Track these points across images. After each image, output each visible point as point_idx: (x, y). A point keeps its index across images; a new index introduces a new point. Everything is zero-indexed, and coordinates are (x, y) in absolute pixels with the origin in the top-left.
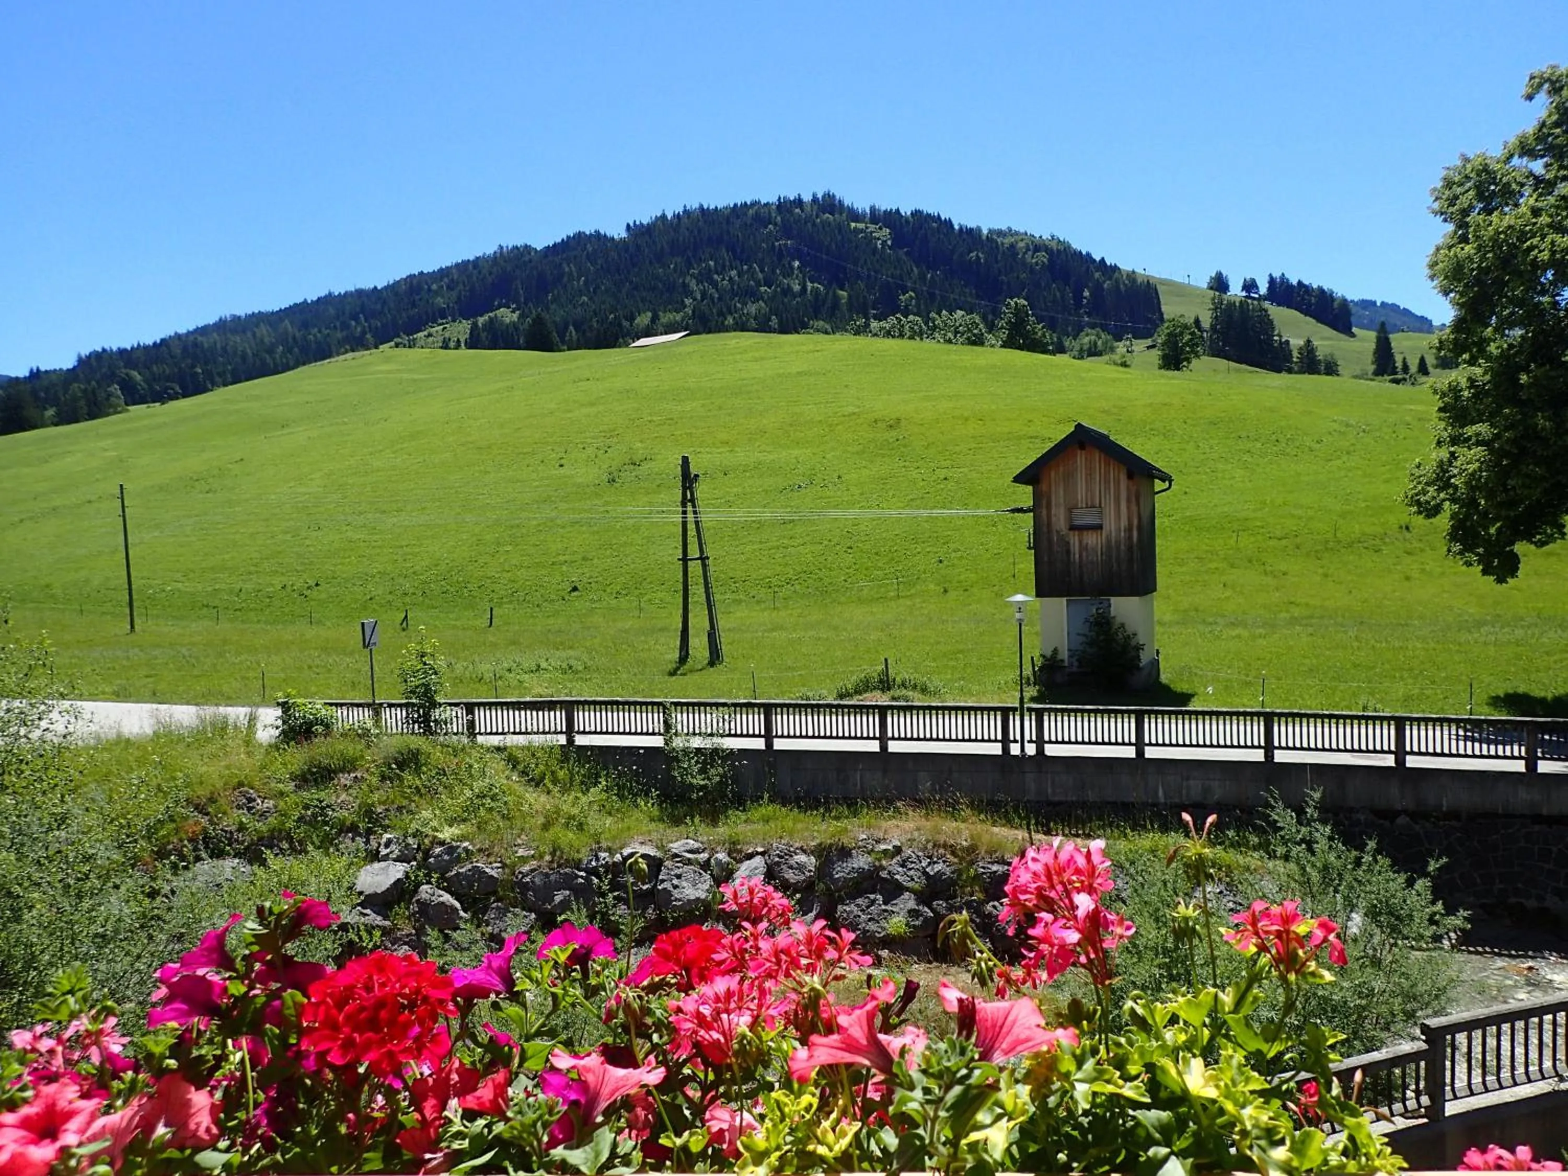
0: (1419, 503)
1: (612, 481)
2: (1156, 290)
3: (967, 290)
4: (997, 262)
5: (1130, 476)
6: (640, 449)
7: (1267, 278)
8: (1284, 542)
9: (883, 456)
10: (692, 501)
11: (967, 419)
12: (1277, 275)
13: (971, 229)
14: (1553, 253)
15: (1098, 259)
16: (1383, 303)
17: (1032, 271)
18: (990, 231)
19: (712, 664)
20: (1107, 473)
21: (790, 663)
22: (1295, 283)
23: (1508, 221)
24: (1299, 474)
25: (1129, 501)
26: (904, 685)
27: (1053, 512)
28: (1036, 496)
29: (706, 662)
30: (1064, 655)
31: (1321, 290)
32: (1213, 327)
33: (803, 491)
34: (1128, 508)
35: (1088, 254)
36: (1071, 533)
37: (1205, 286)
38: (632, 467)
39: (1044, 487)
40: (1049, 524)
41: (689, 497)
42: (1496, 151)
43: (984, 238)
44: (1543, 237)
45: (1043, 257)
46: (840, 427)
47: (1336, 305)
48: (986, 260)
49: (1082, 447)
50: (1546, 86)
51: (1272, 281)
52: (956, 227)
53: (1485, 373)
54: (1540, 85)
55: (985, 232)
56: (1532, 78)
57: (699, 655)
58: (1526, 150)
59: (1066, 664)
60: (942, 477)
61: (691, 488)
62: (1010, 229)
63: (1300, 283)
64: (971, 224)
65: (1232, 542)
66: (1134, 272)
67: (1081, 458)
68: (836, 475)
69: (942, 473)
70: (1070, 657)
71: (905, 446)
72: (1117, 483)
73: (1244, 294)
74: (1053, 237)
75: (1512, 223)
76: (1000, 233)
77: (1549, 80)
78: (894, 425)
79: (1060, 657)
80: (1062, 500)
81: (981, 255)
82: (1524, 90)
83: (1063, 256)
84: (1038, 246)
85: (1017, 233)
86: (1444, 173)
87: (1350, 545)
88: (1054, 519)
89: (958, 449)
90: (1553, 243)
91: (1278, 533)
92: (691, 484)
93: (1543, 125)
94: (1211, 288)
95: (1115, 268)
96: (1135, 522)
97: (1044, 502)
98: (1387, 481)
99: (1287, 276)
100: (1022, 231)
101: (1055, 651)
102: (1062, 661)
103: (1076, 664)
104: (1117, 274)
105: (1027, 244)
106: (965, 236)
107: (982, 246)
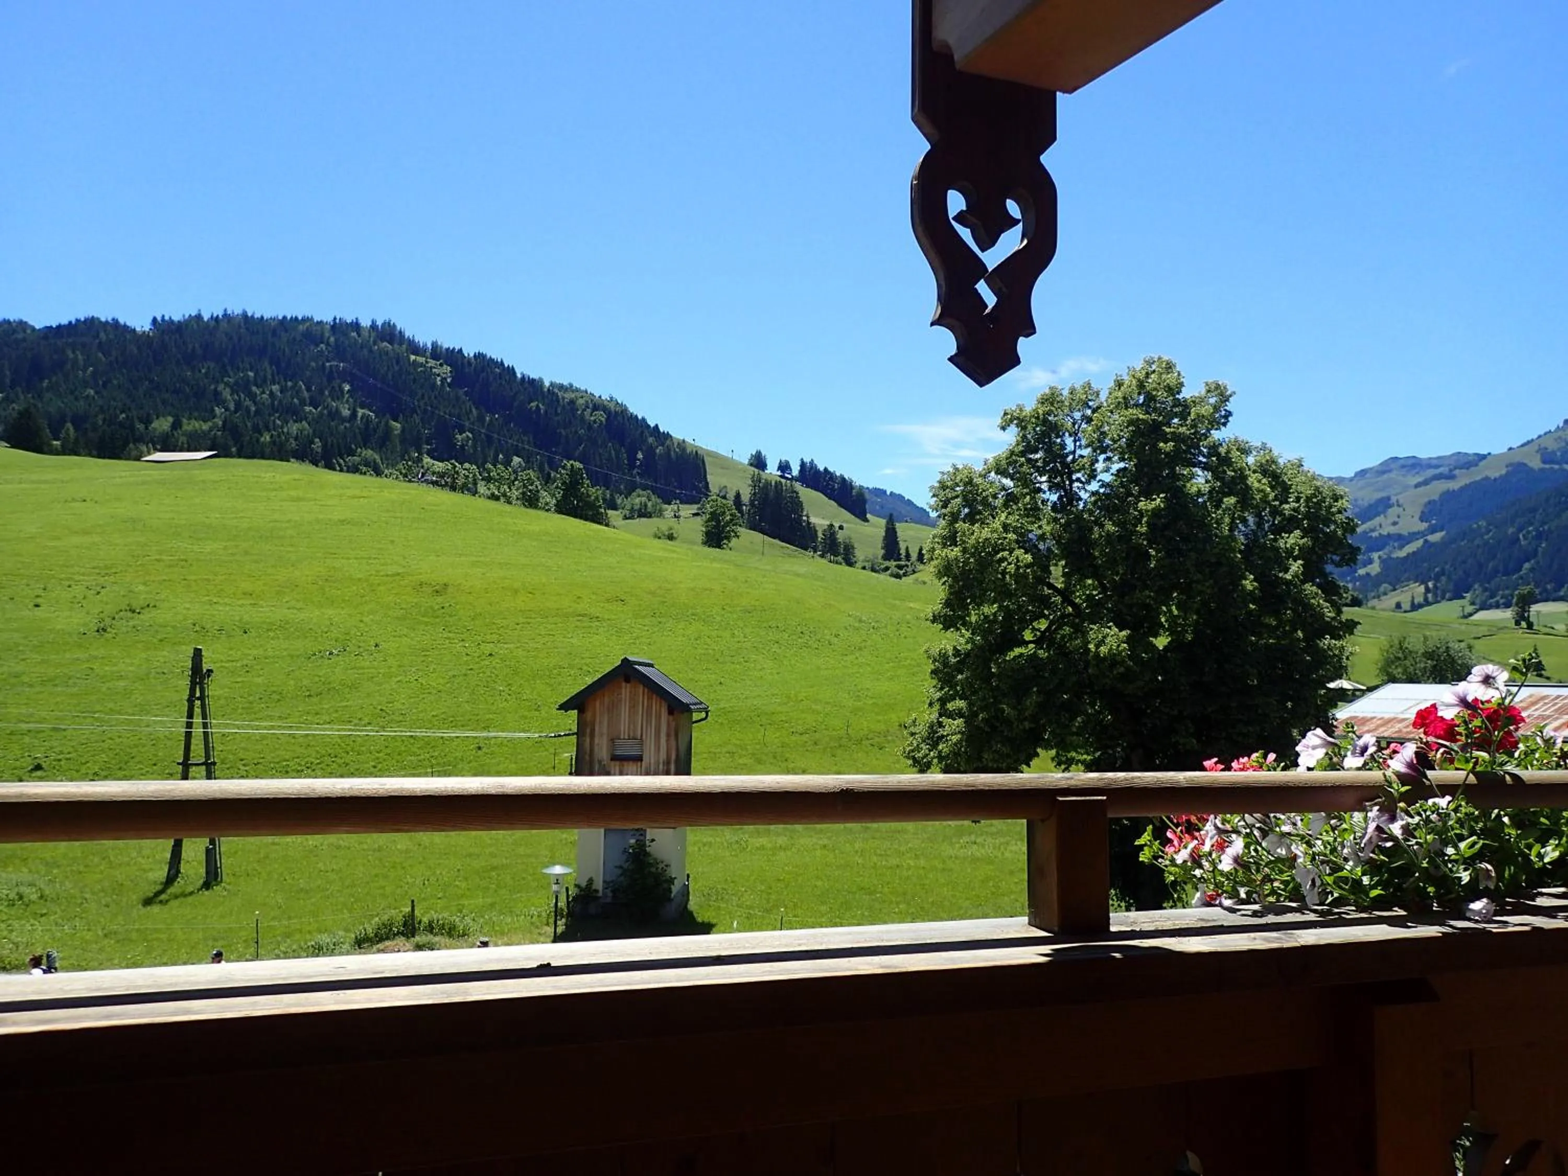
0: (914, 758)
1: (102, 630)
2: (703, 460)
3: (526, 438)
4: (557, 414)
5: (671, 712)
6: (142, 593)
7: (799, 463)
8: (805, 737)
9: (426, 624)
10: (202, 698)
11: (516, 591)
12: (807, 460)
13: (534, 380)
14: (1018, 568)
15: (652, 425)
16: (891, 493)
17: (590, 427)
18: (552, 384)
19: (207, 885)
20: (650, 707)
21: (302, 883)
22: (822, 469)
23: (986, 533)
24: (819, 668)
25: (668, 735)
26: (430, 928)
27: (596, 741)
28: (581, 724)
29: (201, 882)
30: (599, 885)
31: (843, 479)
32: (752, 502)
33: (334, 659)
34: (667, 741)
35: (644, 419)
36: (613, 763)
37: (746, 462)
38: (129, 614)
39: (588, 715)
40: (592, 750)
41: (198, 694)
42: (979, 468)
43: (546, 390)
44: (1011, 551)
45: (601, 416)
46: (381, 588)
47: (854, 492)
48: (546, 412)
49: (627, 680)
50: (1015, 422)
51: (803, 465)
52: (519, 376)
53: (967, 642)
54: (1011, 421)
55: (547, 384)
56: (1006, 414)
57: (191, 872)
58: (1001, 472)
59: (600, 894)
60: (488, 653)
61: (201, 684)
62: (571, 386)
63: (826, 469)
64: (534, 375)
65: (760, 736)
66: (684, 441)
67: (626, 690)
68: (372, 643)
69: (488, 648)
70: (605, 888)
71: (451, 616)
72: (659, 717)
73: (779, 473)
74: (611, 398)
75: (989, 536)
76: (561, 387)
77: (1018, 418)
78: (441, 590)
79: (594, 887)
80: (605, 730)
81: (540, 405)
82: (999, 421)
83: (620, 418)
84: (597, 405)
85: (577, 390)
86: (939, 477)
87: (859, 742)
88: (596, 749)
89: (505, 622)
90: (1017, 558)
91: (800, 729)
92: (202, 678)
93: (1012, 453)
94: (751, 465)
95: (667, 436)
96: (673, 757)
97: (588, 731)
98: (891, 679)
99: (815, 462)
100: (583, 388)
101: (591, 881)
102: (597, 891)
103: (610, 894)
104: (668, 442)
105: (587, 402)
106: (527, 385)
107: (543, 397)
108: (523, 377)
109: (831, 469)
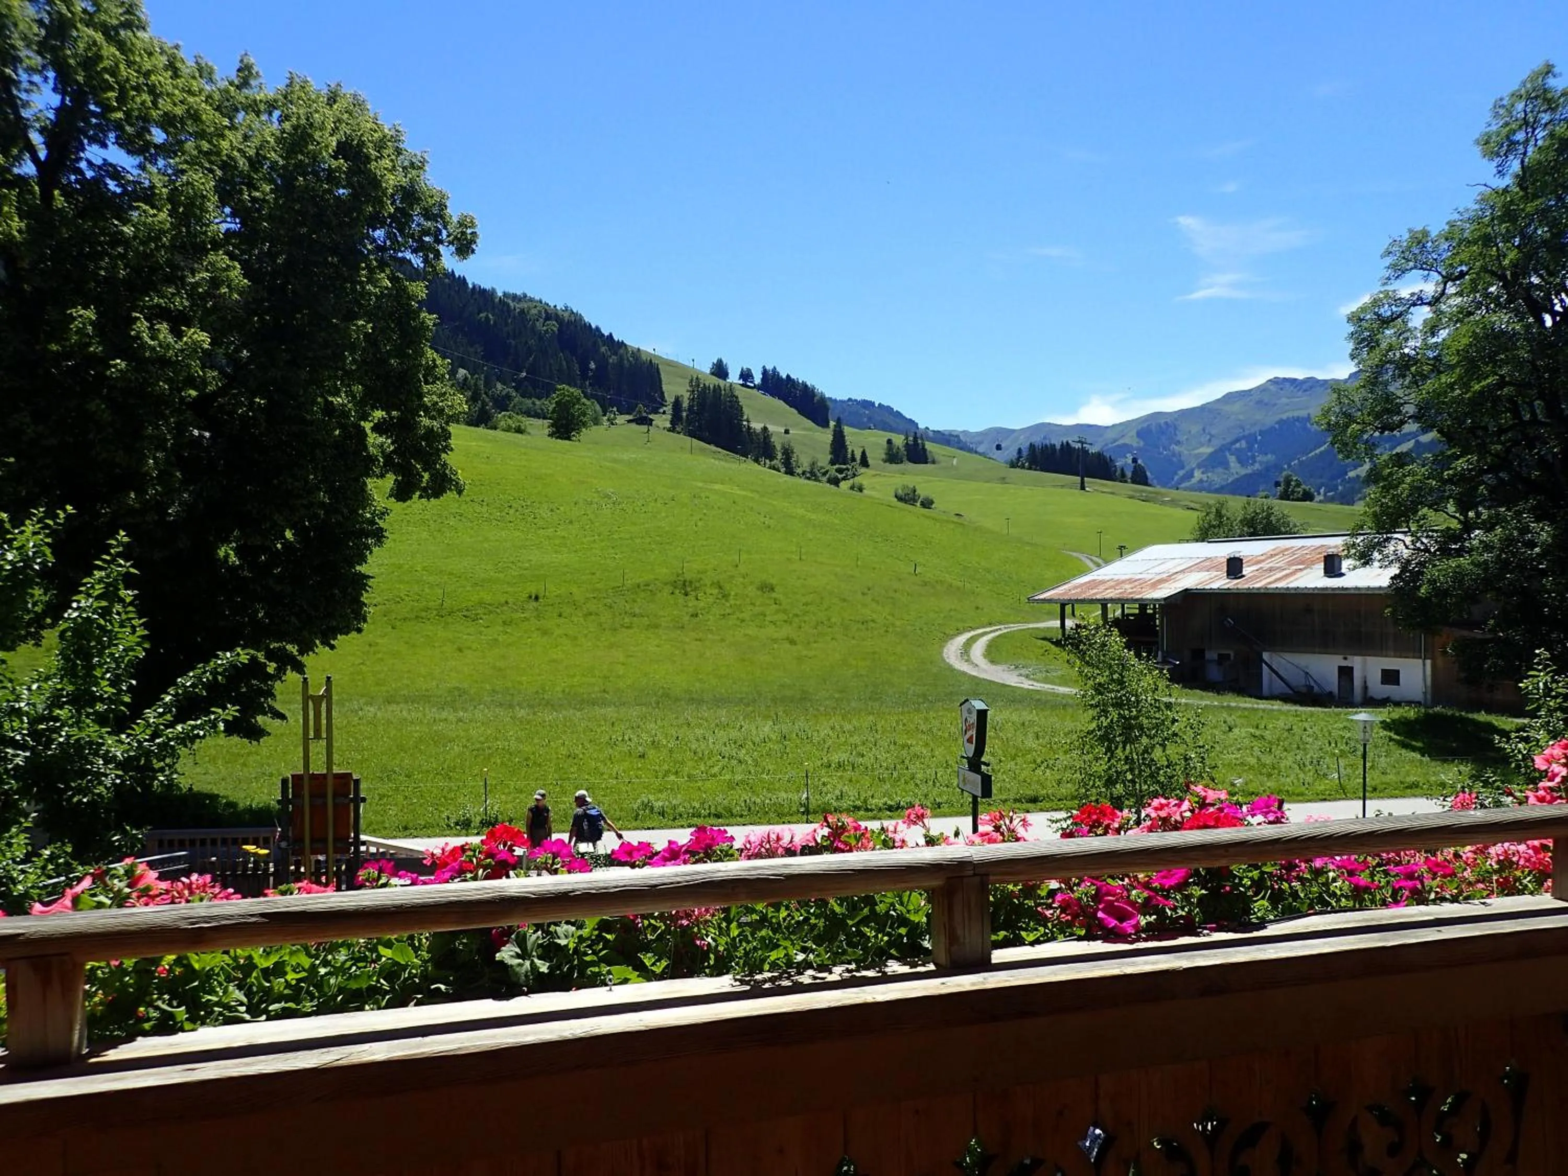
2: (658, 369)
3: (471, 350)
4: (506, 324)
7: (760, 370)
12: (769, 367)
13: (484, 290)
15: (606, 334)
17: (541, 338)
18: (505, 294)
22: (784, 377)
31: (805, 385)
32: (690, 407)
35: (598, 329)
37: (708, 371)
43: (497, 300)
45: (554, 326)
47: (816, 399)
48: (495, 322)
51: (765, 372)
52: (470, 286)
55: (500, 294)
62: (525, 296)
63: (788, 376)
64: (486, 285)
66: (639, 349)
73: (741, 382)
74: (566, 307)
76: (515, 297)
81: (490, 316)
83: (572, 327)
84: (550, 315)
85: (531, 300)
94: (712, 374)
95: (622, 344)
99: (778, 369)
100: (537, 298)
104: (622, 351)
105: (540, 312)
106: (476, 296)
107: (493, 308)
108: (474, 286)
109: (793, 376)
